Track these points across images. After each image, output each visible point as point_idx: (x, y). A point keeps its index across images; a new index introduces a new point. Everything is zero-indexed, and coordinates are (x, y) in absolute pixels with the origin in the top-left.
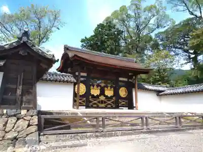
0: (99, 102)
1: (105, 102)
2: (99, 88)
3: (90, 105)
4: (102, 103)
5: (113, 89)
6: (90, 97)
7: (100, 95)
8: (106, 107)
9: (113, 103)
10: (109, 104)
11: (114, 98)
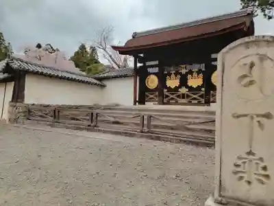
2: (179, 76)
3: (165, 101)
4: (183, 98)
5: (201, 75)
6: (165, 90)
7: (180, 87)
8: (190, 103)
9: (201, 96)
10: (195, 99)
11: (203, 89)
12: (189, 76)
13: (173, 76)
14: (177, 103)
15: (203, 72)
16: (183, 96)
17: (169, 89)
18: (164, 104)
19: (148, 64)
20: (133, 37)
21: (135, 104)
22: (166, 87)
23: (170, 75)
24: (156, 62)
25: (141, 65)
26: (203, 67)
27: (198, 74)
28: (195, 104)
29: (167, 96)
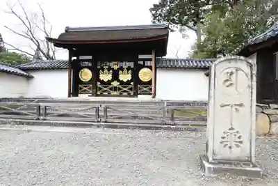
0: (111, 89)
1: (119, 89)
2: (111, 71)
3: (98, 93)
4: (115, 90)
5: (130, 71)
6: (99, 83)
7: (112, 80)
8: (121, 95)
9: (131, 89)
10: (125, 91)
11: (132, 83)
12: (120, 72)
13: (106, 71)
14: (109, 95)
15: (132, 69)
16: (115, 89)
17: (102, 82)
18: (97, 95)
19: (81, 58)
20: (66, 31)
21: (69, 96)
22: (100, 81)
23: (103, 69)
24: (90, 57)
25: (75, 58)
26: (131, 65)
27: (128, 71)
28: (125, 96)
29: (100, 89)
